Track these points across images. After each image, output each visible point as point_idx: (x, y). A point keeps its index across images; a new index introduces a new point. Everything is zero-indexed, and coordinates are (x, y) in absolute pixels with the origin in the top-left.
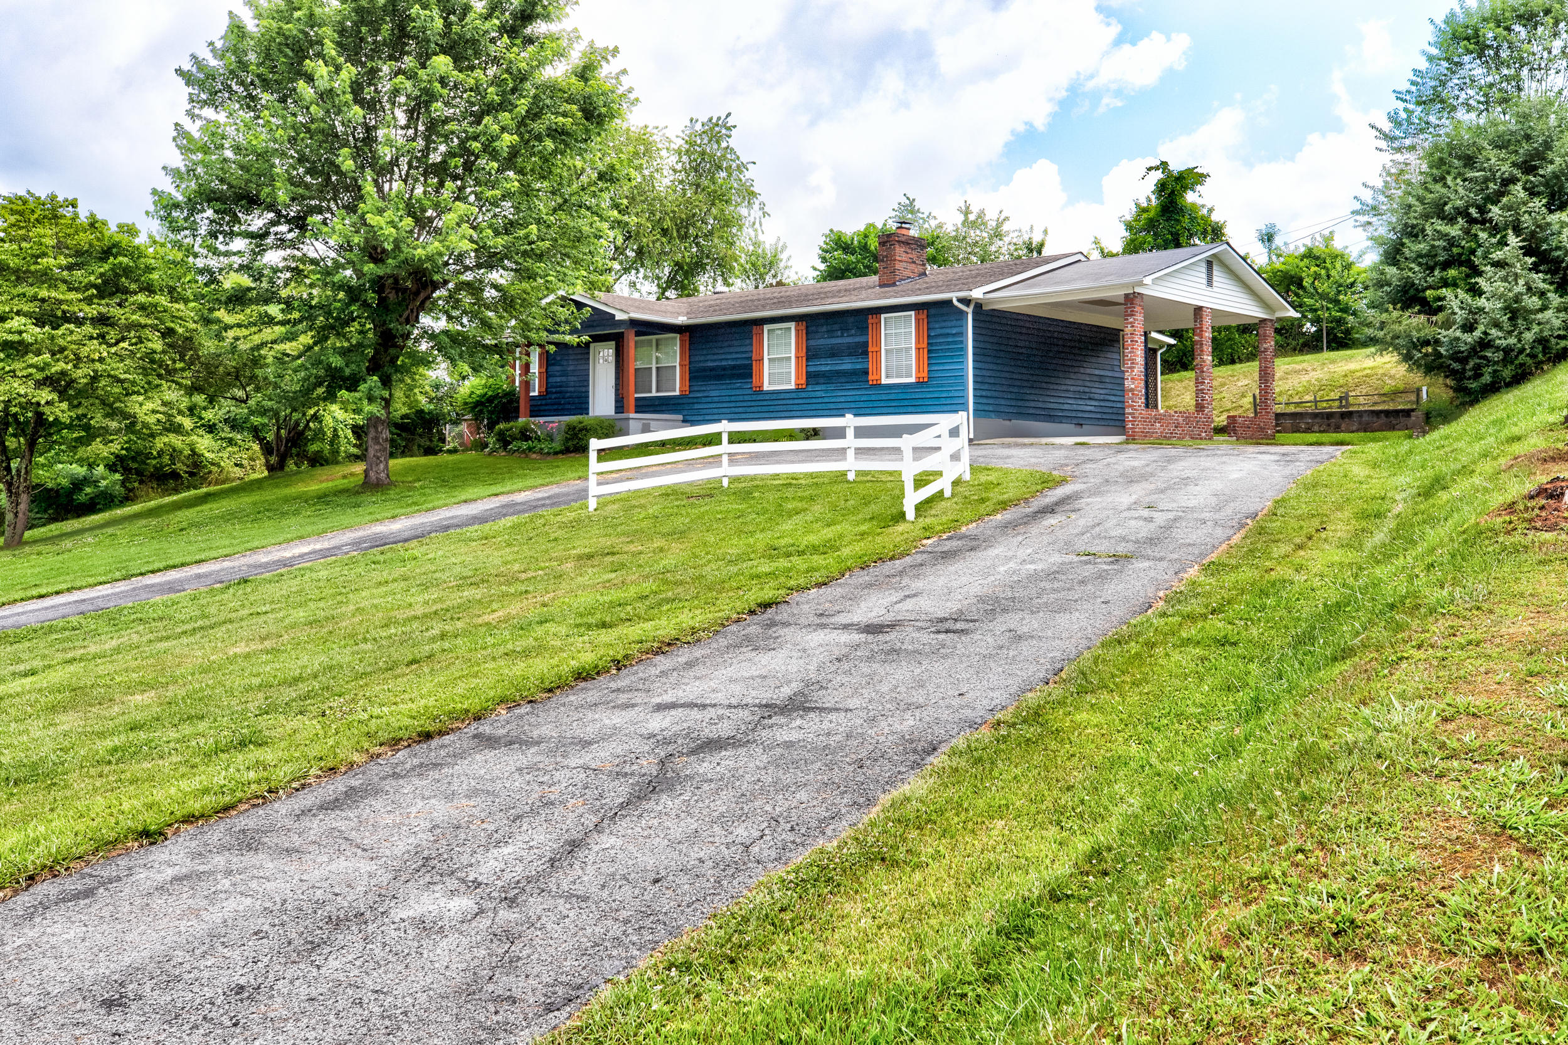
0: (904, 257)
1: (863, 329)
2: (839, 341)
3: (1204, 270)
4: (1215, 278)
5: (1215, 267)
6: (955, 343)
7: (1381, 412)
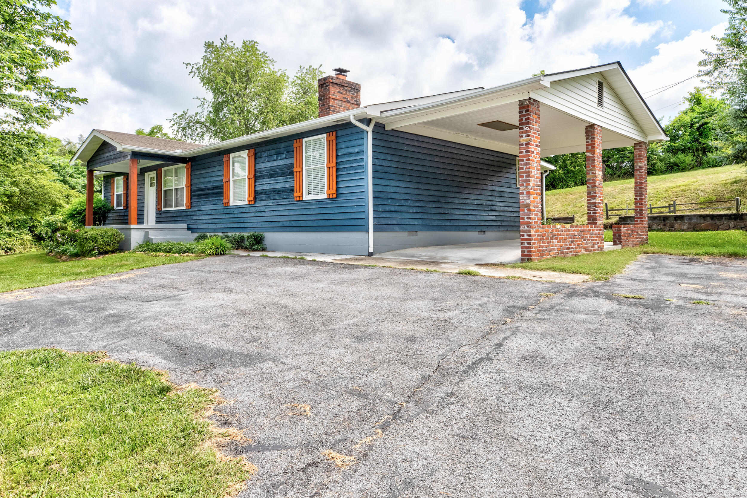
0: (338, 96)
1: (290, 152)
2: (275, 163)
3: (595, 89)
4: (605, 99)
5: (605, 89)
6: (357, 161)
7: (708, 216)
